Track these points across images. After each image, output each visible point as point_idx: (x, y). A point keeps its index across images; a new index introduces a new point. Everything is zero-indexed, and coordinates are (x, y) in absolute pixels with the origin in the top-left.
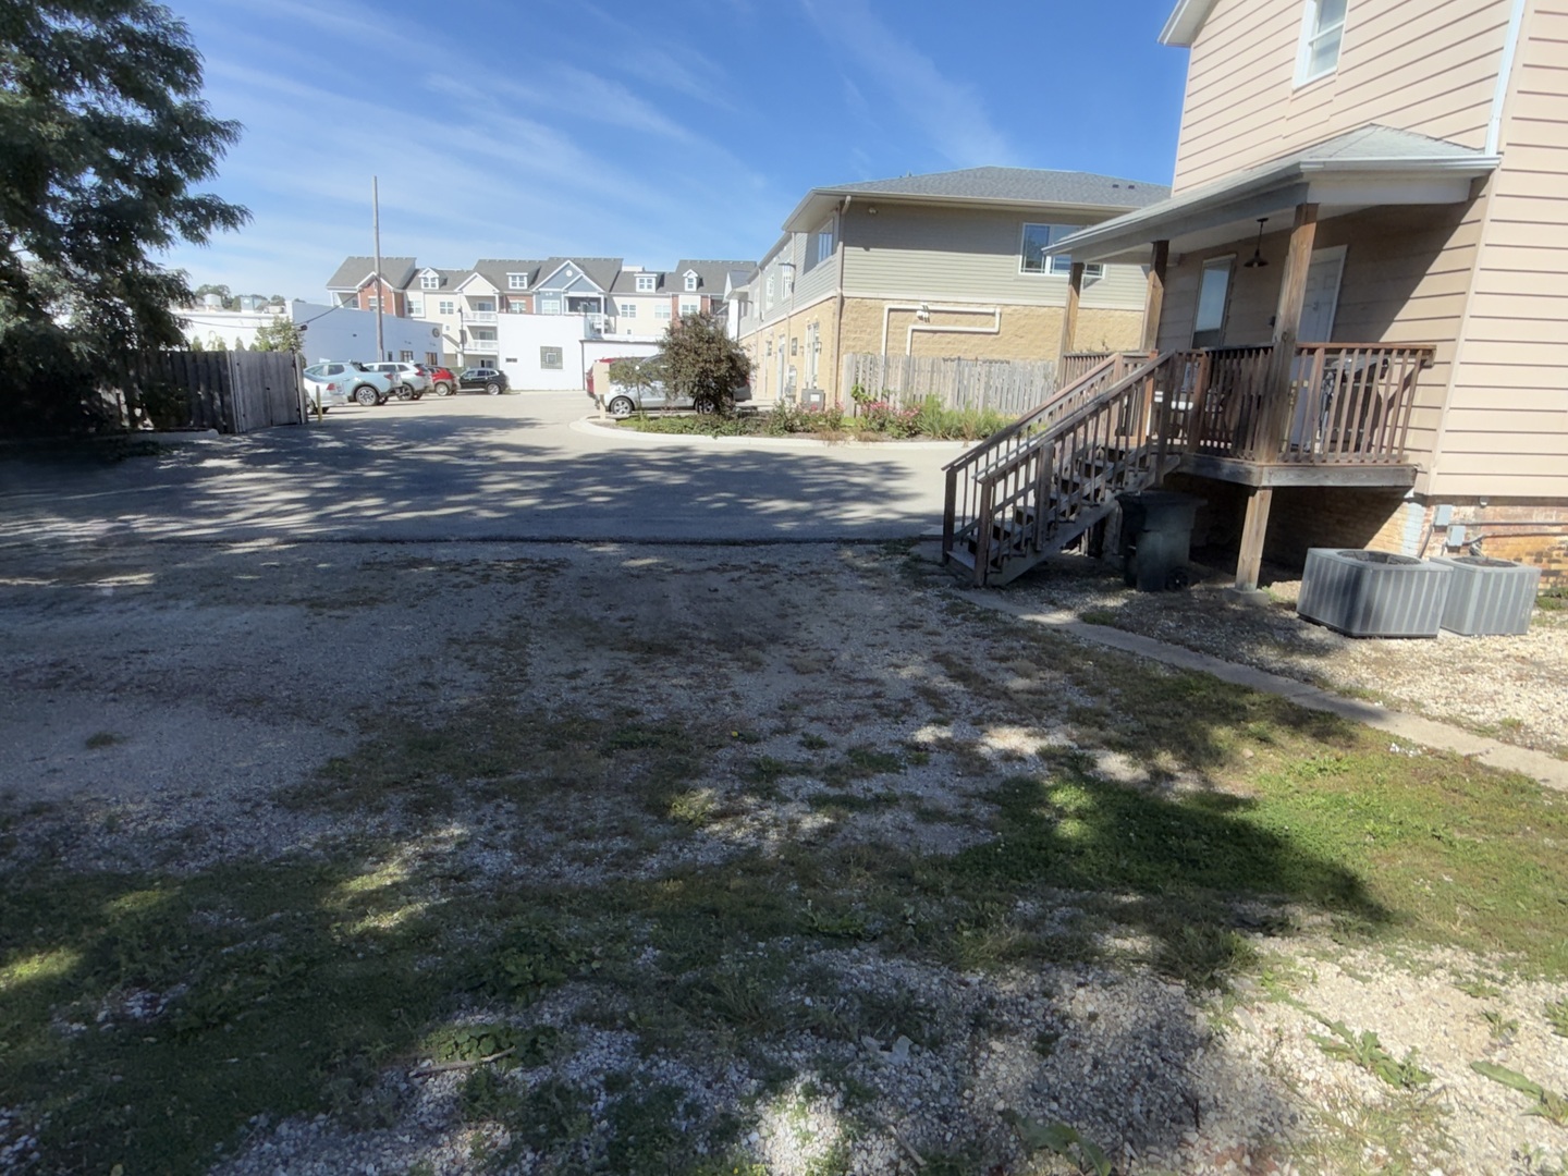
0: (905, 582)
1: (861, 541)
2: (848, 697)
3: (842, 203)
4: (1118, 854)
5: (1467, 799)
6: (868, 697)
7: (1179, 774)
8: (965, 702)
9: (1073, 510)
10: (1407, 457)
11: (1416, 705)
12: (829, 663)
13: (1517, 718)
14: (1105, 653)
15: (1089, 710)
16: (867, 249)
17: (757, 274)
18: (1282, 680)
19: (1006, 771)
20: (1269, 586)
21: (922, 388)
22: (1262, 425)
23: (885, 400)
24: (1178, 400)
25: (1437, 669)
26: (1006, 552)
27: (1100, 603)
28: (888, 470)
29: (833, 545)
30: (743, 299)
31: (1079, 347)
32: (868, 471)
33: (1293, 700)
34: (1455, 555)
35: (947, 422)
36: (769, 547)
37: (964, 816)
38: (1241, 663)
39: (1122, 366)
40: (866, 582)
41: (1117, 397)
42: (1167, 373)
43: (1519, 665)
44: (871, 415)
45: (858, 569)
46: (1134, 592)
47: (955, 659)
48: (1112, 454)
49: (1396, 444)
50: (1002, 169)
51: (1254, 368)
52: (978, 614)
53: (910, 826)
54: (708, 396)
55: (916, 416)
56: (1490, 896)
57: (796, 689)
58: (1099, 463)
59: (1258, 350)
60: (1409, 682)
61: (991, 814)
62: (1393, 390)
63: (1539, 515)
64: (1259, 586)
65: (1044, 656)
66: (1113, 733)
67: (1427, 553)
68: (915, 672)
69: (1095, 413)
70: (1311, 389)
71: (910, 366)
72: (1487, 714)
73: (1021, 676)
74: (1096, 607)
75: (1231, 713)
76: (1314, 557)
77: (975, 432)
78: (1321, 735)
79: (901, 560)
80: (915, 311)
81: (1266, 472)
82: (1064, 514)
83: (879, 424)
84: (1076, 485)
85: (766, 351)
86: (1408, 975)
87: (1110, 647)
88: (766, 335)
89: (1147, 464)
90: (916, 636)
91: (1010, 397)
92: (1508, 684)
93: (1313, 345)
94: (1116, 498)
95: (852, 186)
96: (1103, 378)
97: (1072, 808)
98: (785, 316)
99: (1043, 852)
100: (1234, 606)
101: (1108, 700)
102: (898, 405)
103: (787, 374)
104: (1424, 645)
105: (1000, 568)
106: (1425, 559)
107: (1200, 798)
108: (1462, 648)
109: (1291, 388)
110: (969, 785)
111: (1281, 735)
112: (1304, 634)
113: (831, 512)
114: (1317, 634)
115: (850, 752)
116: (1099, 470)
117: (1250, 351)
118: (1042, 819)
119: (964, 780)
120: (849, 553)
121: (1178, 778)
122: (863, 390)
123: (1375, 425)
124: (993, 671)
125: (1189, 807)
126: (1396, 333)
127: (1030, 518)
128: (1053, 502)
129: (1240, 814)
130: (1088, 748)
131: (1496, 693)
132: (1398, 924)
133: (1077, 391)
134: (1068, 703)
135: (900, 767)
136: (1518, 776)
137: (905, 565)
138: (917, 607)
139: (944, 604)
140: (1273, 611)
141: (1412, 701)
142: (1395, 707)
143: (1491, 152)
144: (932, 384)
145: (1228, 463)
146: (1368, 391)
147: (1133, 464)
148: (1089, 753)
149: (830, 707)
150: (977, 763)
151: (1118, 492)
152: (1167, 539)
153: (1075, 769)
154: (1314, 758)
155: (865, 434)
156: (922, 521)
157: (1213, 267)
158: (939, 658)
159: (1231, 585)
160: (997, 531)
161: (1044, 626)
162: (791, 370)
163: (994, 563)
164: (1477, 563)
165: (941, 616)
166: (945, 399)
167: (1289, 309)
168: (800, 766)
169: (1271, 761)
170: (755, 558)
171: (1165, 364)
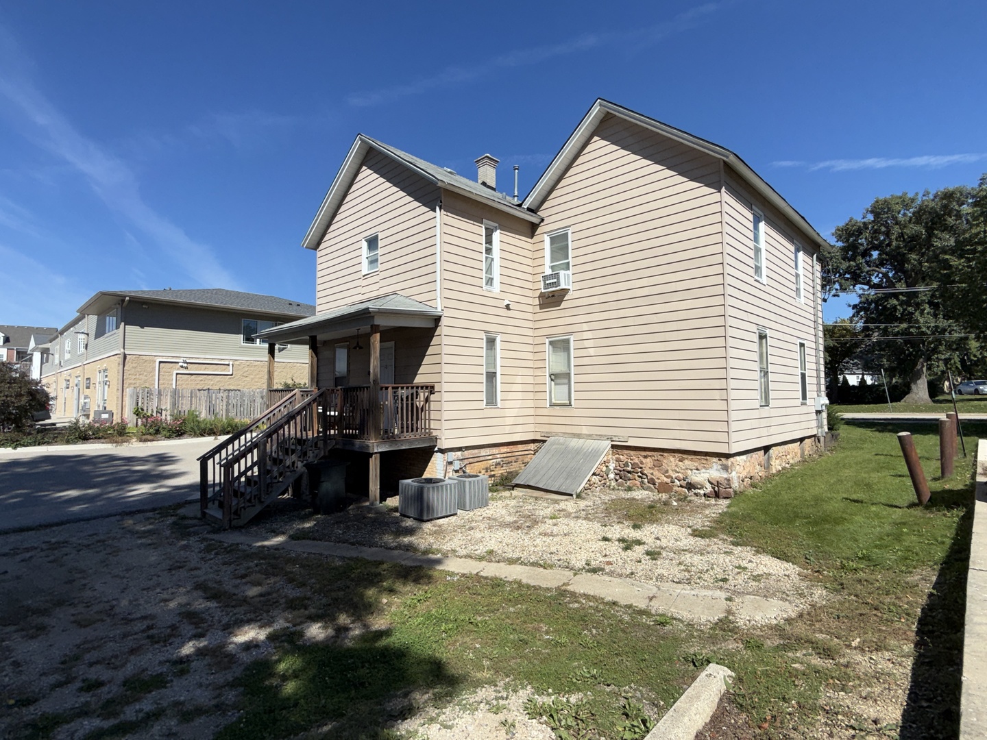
0: (174, 535)
1: (140, 511)
2: (125, 636)
3: (123, 301)
4: (319, 696)
5: (479, 597)
6: (143, 631)
7: (351, 626)
8: (218, 614)
9: (281, 474)
10: (432, 433)
11: (454, 551)
12: (110, 612)
13: (492, 548)
14: (306, 558)
15: (298, 598)
16: (142, 327)
17: (57, 337)
18: (396, 552)
19: (246, 658)
20: (385, 501)
21: (185, 406)
22: (371, 423)
23: (159, 415)
24: (330, 412)
25: (459, 530)
26: (243, 505)
27: (301, 527)
28: (162, 459)
29: (118, 518)
30: (45, 352)
31: (277, 385)
32: (147, 461)
33: (403, 563)
34: (458, 475)
35: (203, 426)
36: (60, 528)
37: (217, 706)
38: (376, 547)
39: (300, 396)
40: (143, 540)
41: (299, 413)
42: (323, 399)
43: (488, 521)
44: (149, 425)
45: (137, 532)
46: (319, 516)
47: (210, 584)
48: (300, 441)
49: (427, 427)
50: (227, 291)
51: (364, 396)
52: (226, 548)
53: (174, 729)
54: (9, 419)
55: (181, 424)
56: (495, 649)
57: (78, 642)
58: (293, 447)
59: (364, 388)
60: (450, 540)
61: (236, 696)
62: (422, 403)
63: (484, 452)
64: (381, 502)
65: (269, 568)
66: (313, 610)
67: (447, 474)
68: (180, 601)
69: (288, 422)
70: (389, 405)
71: (176, 394)
72: (481, 550)
73: (256, 586)
74: (298, 529)
75: (373, 579)
76: (402, 484)
77: (221, 430)
78: (417, 581)
79: (171, 520)
80: (178, 363)
81: (377, 446)
82: (276, 478)
83: (154, 430)
84: (281, 461)
85: (64, 385)
86: (469, 714)
87: (309, 554)
88: (65, 375)
89: (319, 446)
90: (182, 573)
91: (242, 409)
92: (486, 532)
93: (387, 385)
94: (304, 466)
95: (130, 292)
96: (291, 403)
97: (290, 671)
98: (80, 364)
99: (272, 714)
100: (370, 515)
101: (309, 588)
102: (169, 418)
103: (82, 401)
104: (453, 519)
105: (239, 515)
106: (447, 478)
107: (363, 638)
108: (467, 517)
109: (381, 405)
110: (220, 678)
111: (399, 586)
112: (403, 524)
113: (117, 493)
114: (409, 523)
115: (124, 683)
116: (293, 451)
117: (360, 388)
118: (271, 687)
119: (217, 676)
120: (131, 522)
121: (351, 628)
122: (142, 410)
123: (417, 420)
124: (236, 586)
125: (358, 646)
126: (419, 380)
127: (256, 483)
128: (269, 472)
129: (384, 642)
130: (299, 625)
131: (483, 537)
132: (462, 683)
133: (278, 410)
134: (285, 596)
135: (167, 682)
136: (496, 578)
137: (174, 523)
138: (182, 552)
139: (202, 546)
140: (388, 514)
141: (452, 550)
142: (446, 556)
143: (439, 310)
144: (191, 404)
145: (357, 442)
146: (412, 404)
147: (311, 447)
148: (298, 628)
149: (110, 648)
150: (226, 660)
151: (305, 462)
152: (332, 485)
153: (291, 642)
154: (415, 595)
155: (144, 437)
156: (186, 490)
157: (340, 347)
158: (198, 587)
159: (368, 504)
160: (236, 493)
161: (268, 547)
162: (85, 398)
163: (236, 513)
164: (466, 477)
165: (200, 555)
166: (200, 413)
167: (374, 369)
168: (78, 710)
169: (396, 602)
170: (47, 539)
171: (320, 396)
